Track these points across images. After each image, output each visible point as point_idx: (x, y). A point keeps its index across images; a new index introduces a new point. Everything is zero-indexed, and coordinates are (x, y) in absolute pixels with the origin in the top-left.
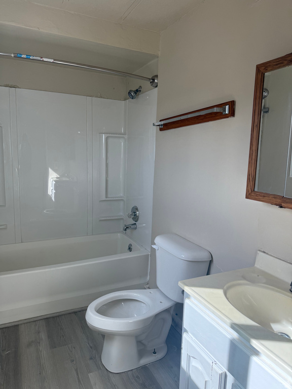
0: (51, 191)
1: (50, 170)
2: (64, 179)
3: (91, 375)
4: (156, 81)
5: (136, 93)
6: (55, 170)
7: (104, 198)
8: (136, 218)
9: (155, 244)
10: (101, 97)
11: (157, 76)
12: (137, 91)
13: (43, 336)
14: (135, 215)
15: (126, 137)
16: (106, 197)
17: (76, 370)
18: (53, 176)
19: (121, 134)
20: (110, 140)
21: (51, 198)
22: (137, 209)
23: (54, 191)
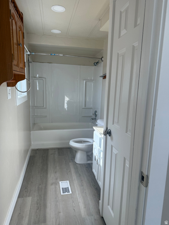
0: (66, 106)
1: (65, 96)
2: (71, 101)
3: (70, 163)
4: (103, 59)
5: (97, 64)
6: (67, 97)
7: (84, 107)
8: (96, 115)
9: (97, 122)
10: (84, 65)
11: (103, 57)
12: (97, 62)
13: (57, 153)
14: (95, 114)
15: (94, 81)
16: (85, 107)
17: (66, 162)
18: (67, 99)
19: (89, 80)
20: (87, 83)
21: (66, 109)
22: (96, 112)
23: (67, 106)
